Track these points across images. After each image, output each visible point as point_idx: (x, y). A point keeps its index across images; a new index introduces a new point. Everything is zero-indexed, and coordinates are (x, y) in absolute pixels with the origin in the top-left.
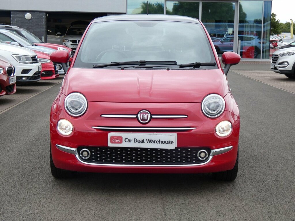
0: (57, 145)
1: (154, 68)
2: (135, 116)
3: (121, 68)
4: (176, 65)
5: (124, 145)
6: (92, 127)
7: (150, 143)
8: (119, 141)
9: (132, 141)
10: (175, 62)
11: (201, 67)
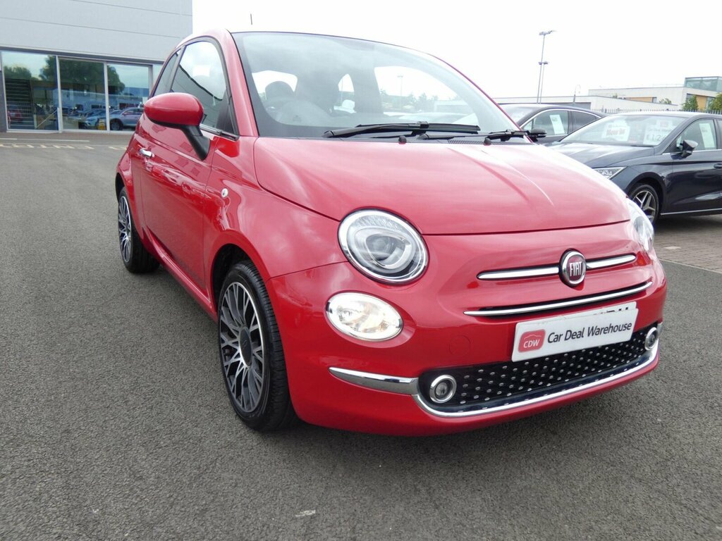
0: (331, 368)
1: (454, 139)
2: (555, 270)
3: (398, 138)
4: (477, 133)
5: (547, 350)
6: (466, 313)
7: (593, 335)
8: (536, 343)
9: (562, 337)
10: (477, 126)
11: (512, 140)
